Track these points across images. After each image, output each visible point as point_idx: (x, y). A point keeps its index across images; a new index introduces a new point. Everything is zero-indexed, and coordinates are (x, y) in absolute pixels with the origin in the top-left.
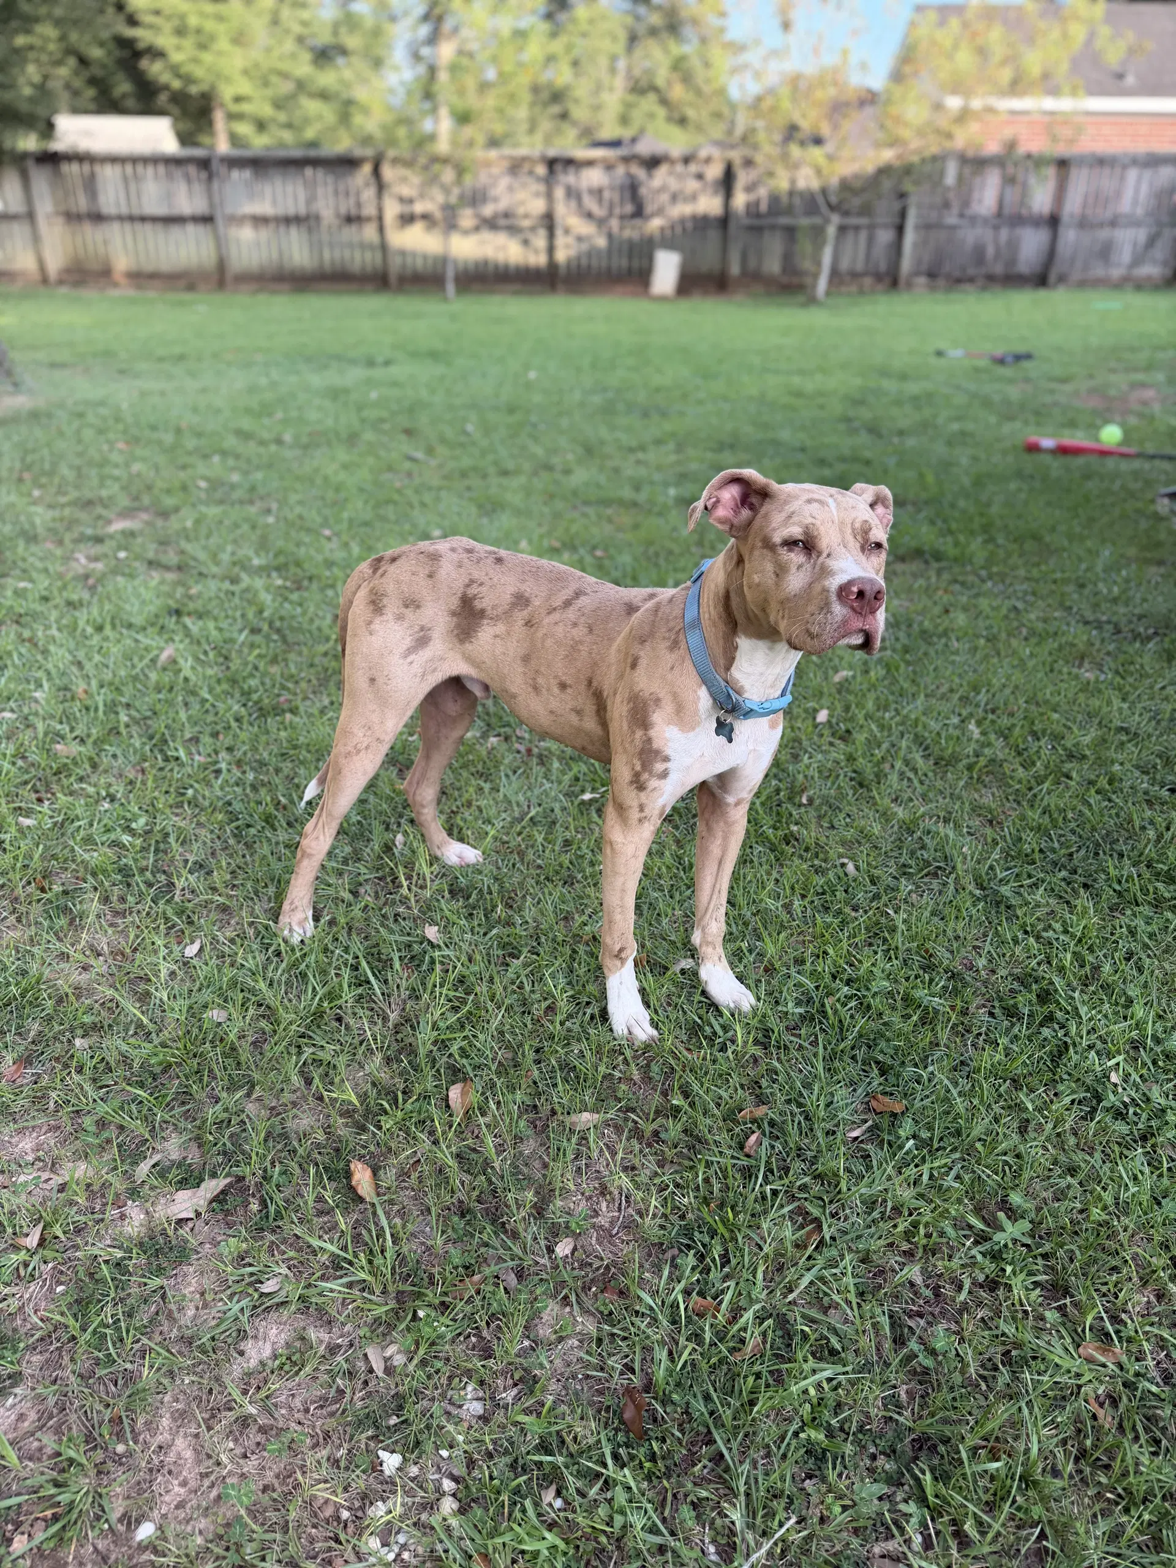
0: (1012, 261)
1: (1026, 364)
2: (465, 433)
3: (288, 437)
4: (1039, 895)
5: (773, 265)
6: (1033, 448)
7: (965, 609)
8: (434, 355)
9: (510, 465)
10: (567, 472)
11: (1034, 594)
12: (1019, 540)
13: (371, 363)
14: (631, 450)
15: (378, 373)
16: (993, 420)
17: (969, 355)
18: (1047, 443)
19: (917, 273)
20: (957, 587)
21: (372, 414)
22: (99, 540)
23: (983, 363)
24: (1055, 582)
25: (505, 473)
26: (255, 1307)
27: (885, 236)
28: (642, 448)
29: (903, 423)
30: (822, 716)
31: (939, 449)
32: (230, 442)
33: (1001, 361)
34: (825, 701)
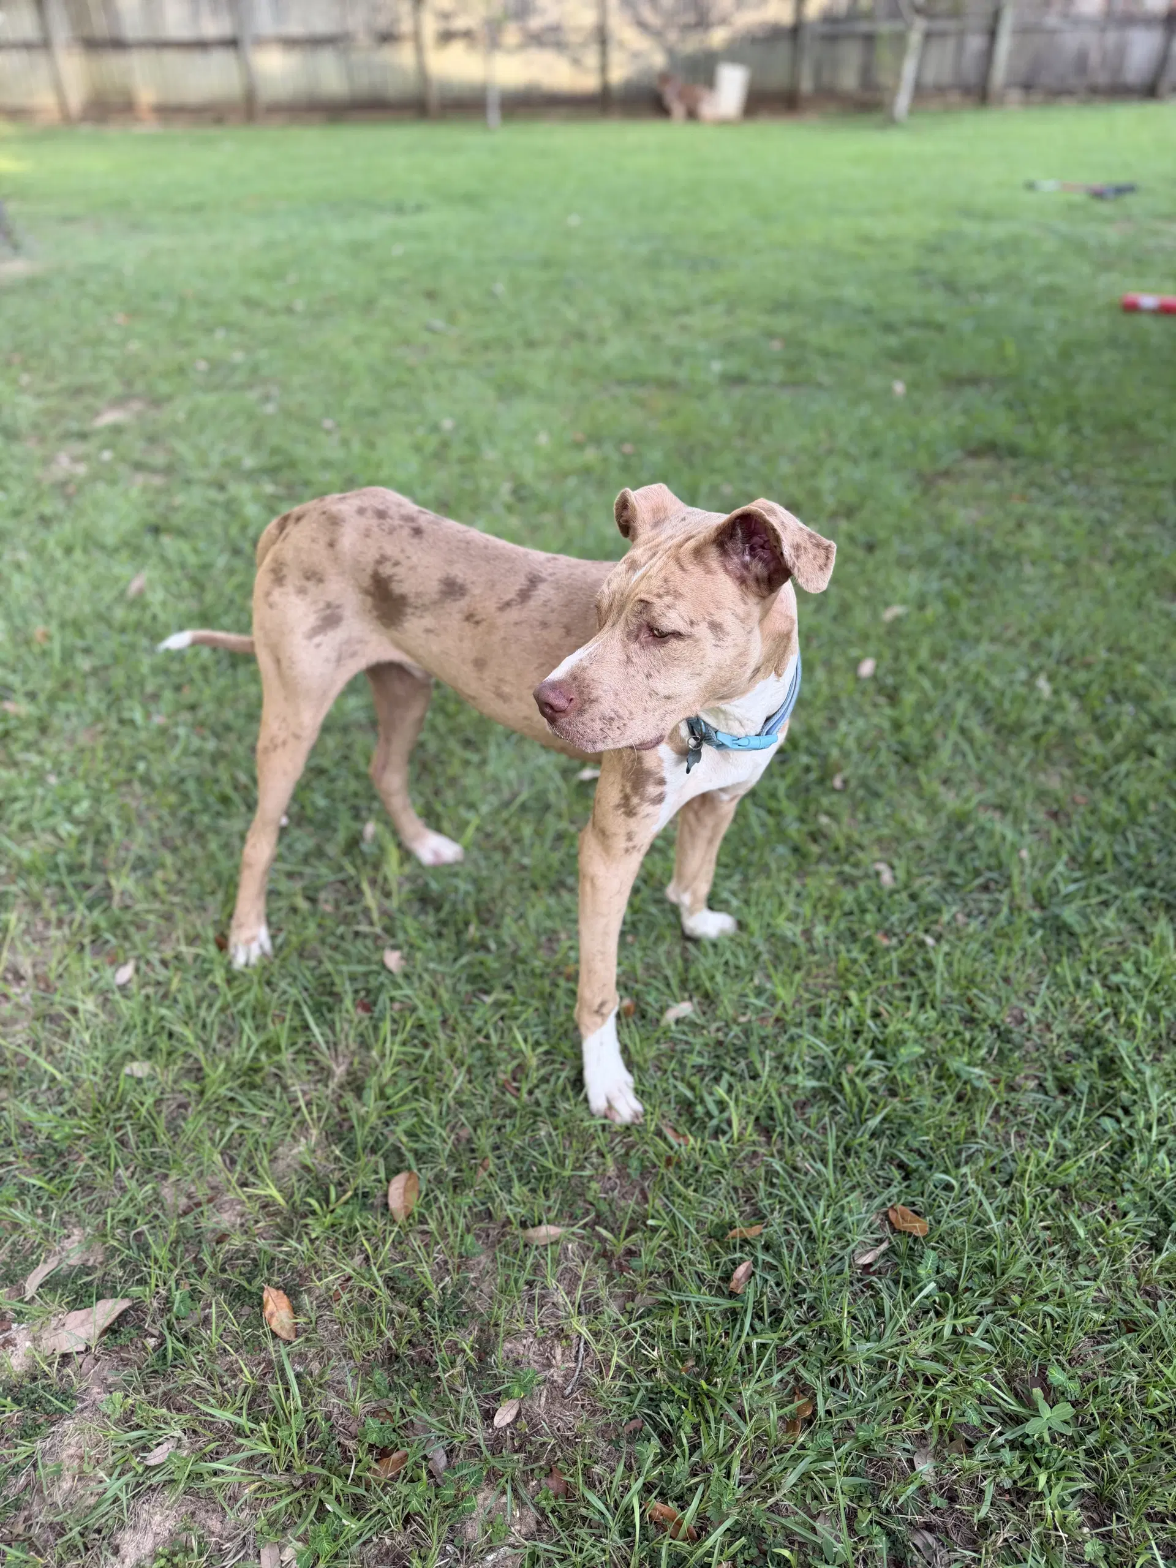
0: (1118, 68)
1: (1129, 199)
2: (492, 295)
3: (299, 305)
4: (1109, 919)
5: (849, 80)
6: (1131, 308)
7: (1042, 521)
8: (470, 199)
9: (537, 333)
10: (602, 341)
11: (1124, 501)
12: (1108, 429)
13: (399, 209)
14: (676, 312)
15: (405, 223)
16: (1086, 269)
17: (1066, 187)
18: (1149, 301)
19: (1008, 85)
20: (1034, 492)
21: (394, 273)
22: (83, 436)
23: (1079, 197)
24: (1149, 485)
25: (531, 344)
26: (138, 1485)
27: (975, 43)
28: (687, 310)
29: (984, 276)
30: (867, 668)
31: (1023, 310)
32: (238, 312)
33: (1098, 195)
34: (872, 647)
